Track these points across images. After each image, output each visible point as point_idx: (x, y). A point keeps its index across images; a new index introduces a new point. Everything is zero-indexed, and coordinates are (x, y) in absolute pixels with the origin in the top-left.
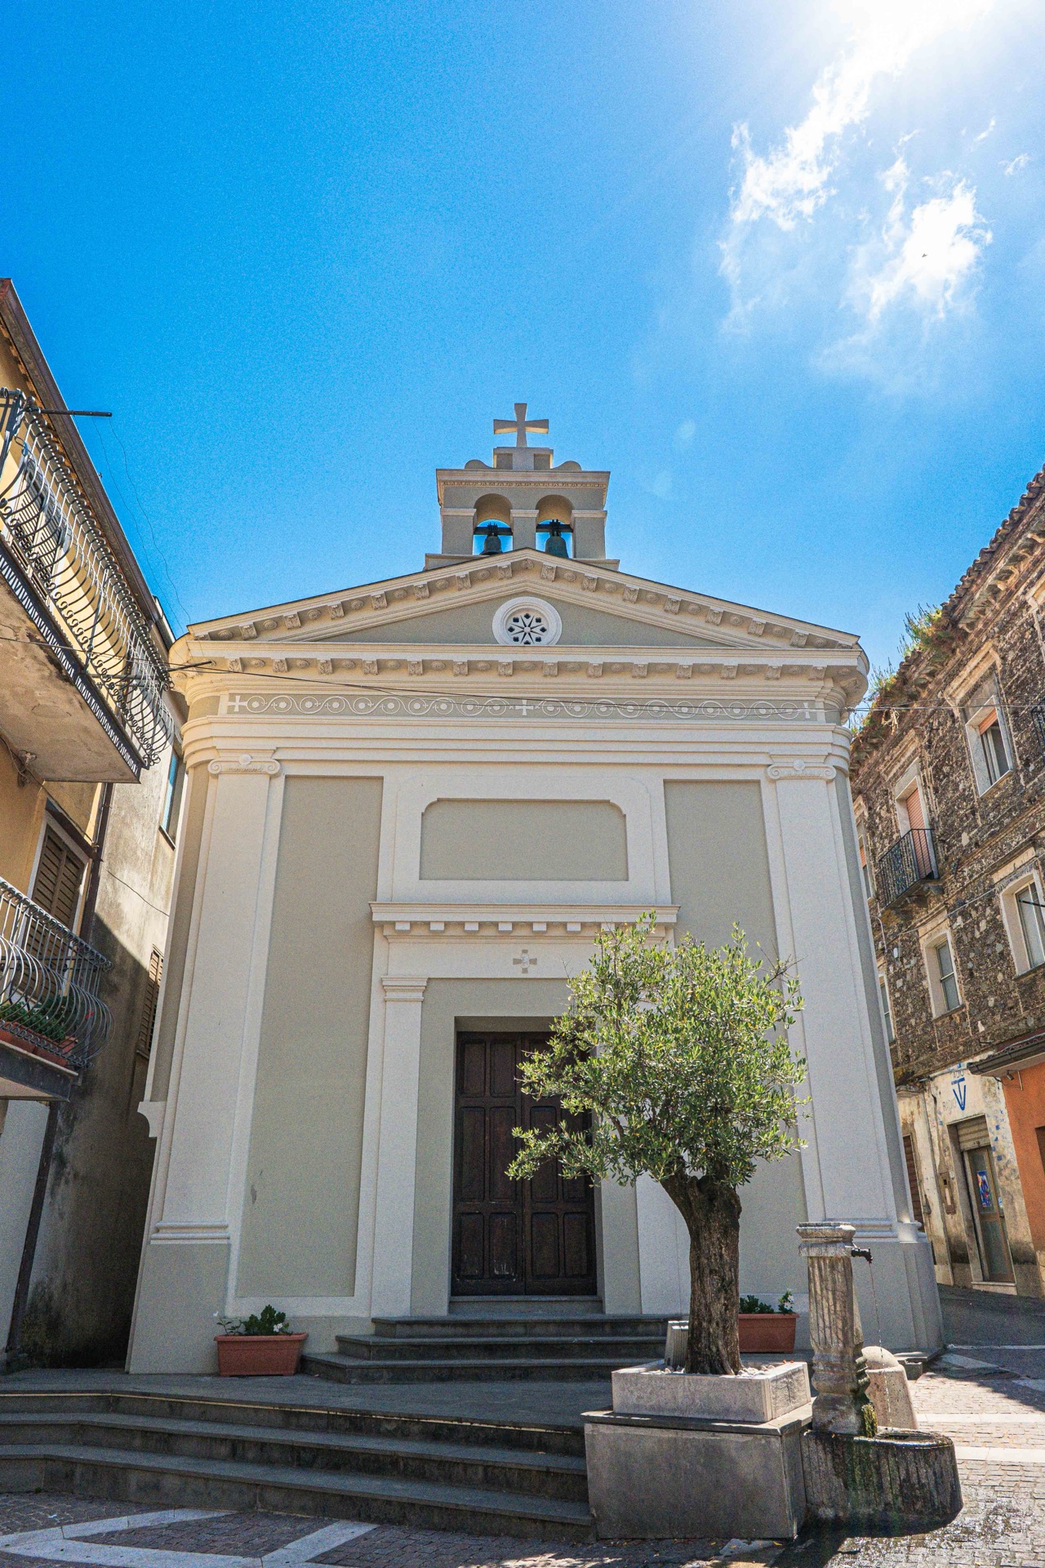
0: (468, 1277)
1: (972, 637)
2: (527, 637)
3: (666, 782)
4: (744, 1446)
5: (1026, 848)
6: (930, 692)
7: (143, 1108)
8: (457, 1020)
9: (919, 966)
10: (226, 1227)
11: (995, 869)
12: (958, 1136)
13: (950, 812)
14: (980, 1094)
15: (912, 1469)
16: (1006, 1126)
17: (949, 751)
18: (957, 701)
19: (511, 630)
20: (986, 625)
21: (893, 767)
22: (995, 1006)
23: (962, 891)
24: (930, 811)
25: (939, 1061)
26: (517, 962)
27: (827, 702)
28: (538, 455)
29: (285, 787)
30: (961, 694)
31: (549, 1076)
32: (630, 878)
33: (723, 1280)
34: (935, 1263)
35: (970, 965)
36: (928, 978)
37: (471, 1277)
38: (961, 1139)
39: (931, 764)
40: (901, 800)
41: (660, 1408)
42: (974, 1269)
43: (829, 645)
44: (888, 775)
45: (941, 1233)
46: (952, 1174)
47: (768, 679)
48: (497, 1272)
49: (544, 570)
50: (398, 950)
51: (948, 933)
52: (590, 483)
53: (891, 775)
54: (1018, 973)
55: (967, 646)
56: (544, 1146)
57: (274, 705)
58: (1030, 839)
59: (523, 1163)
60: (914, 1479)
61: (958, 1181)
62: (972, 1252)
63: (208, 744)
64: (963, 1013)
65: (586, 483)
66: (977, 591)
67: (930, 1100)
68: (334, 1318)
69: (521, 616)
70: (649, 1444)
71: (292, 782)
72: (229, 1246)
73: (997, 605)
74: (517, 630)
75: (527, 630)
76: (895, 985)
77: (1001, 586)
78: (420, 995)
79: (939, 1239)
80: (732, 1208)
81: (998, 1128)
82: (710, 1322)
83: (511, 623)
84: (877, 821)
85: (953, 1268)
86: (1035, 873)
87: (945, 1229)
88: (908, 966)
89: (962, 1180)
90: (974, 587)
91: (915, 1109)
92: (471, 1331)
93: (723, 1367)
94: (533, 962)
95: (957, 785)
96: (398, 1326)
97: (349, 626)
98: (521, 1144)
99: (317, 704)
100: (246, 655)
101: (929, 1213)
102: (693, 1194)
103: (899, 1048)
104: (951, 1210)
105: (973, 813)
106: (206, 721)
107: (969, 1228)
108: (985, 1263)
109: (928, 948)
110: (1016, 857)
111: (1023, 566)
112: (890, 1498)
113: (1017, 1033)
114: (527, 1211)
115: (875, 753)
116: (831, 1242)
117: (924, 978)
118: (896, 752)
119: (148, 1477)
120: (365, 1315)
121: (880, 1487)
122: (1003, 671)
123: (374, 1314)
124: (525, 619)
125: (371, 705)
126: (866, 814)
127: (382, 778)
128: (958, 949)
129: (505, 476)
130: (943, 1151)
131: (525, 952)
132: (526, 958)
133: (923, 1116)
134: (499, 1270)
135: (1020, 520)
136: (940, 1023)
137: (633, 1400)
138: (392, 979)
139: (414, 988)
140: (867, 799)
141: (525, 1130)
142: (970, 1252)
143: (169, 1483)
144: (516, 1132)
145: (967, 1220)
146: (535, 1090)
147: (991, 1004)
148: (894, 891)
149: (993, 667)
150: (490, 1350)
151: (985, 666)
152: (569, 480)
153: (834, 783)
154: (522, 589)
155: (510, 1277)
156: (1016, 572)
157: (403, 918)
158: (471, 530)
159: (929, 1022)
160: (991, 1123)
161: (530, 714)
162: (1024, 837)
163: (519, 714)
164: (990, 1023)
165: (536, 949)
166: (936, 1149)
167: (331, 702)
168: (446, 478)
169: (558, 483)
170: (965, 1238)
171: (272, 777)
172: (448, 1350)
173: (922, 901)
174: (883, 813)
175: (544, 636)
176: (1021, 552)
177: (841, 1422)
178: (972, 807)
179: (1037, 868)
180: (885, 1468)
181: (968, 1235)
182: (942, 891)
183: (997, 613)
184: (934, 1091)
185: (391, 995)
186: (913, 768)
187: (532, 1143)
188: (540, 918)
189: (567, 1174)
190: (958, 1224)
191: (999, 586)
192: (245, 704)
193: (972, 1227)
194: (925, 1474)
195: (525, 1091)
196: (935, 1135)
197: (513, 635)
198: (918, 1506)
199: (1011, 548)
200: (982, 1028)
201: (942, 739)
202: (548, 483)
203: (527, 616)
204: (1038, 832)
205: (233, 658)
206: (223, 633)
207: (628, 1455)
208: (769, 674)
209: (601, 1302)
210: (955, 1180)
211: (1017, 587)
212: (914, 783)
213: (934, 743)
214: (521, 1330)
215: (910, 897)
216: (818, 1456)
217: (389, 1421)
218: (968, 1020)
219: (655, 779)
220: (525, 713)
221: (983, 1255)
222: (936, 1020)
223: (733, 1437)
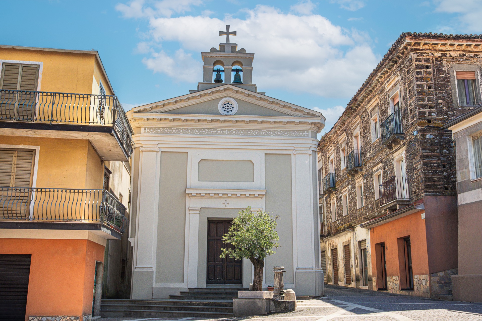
0: (210, 280)
1: (373, 92)
2: (228, 110)
3: (265, 154)
4: (259, 301)
5: (380, 163)
6: (363, 105)
7: (129, 239)
8: (208, 218)
9: (355, 192)
10: (152, 267)
11: (373, 167)
12: (361, 245)
13: (365, 145)
14: (365, 233)
15: (286, 304)
16: (370, 243)
17: (367, 126)
18: (370, 111)
19: (223, 107)
20: (377, 89)
21: (353, 125)
22: (371, 208)
23: (366, 171)
24: (361, 144)
25: (358, 222)
26: (223, 203)
27: (312, 131)
28: (233, 46)
29: (161, 155)
30: (371, 109)
31: (228, 239)
32: (254, 180)
33: (259, 276)
34: (352, 282)
35: (366, 194)
36: (357, 196)
37: (212, 280)
38: (362, 246)
39: (363, 128)
40: (355, 137)
41: (246, 297)
42: (361, 283)
43: (313, 115)
44: (352, 127)
45: (354, 273)
46: (358, 256)
47: (295, 125)
48: (218, 279)
49: (233, 90)
50: (192, 200)
51: (362, 183)
52: (248, 57)
53: (353, 128)
54: (376, 199)
55: (372, 94)
56: (227, 252)
57: (157, 131)
58: (380, 161)
59: (223, 255)
60: (286, 306)
61: (359, 258)
62: (361, 278)
63: (139, 142)
64: (364, 209)
65: (247, 57)
66: (374, 79)
67: (355, 234)
68: (179, 288)
69: (226, 103)
70: (244, 302)
71: (162, 153)
72: (153, 272)
73: (380, 85)
74: (225, 107)
75: (228, 108)
76: (349, 197)
77: (380, 80)
78: (198, 212)
79: (354, 275)
80: (262, 264)
81: (368, 243)
82: (256, 283)
83: (224, 106)
84: (349, 141)
85: (356, 283)
86: (381, 170)
87: (355, 272)
88: (353, 192)
89: (360, 258)
90: (373, 79)
91: (351, 236)
92: (212, 290)
93: (258, 290)
94: (228, 203)
95: (368, 137)
96: (195, 289)
97: (177, 107)
98: (223, 251)
99: (169, 130)
100: (149, 117)
101: (352, 267)
102: (255, 261)
103: (349, 217)
104: (357, 266)
105: (370, 148)
106: (138, 136)
107: (361, 271)
108: (364, 281)
109: (358, 187)
110: (378, 165)
111: (386, 76)
112: (282, 309)
113: (374, 217)
114: (225, 264)
115: (349, 119)
116: (279, 269)
117: (356, 196)
118: (354, 121)
119: (148, 313)
120: (186, 287)
121: (281, 307)
122: (380, 106)
123: (188, 287)
124: (227, 104)
125: (184, 131)
126: (346, 138)
127: (187, 152)
128: (364, 189)
129: (222, 54)
130: (356, 249)
131: (226, 201)
132: (226, 203)
133: (353, 238)
134: (218, 278)
135: (383, 64)
136: (359, 211)
137: (242, 296)
138: (191, 208)
139: (196, 210)
140: (347, 133)
141: (223, 249)
142: (360, 278)
143: (152, 314)
144: (222, 249)
145: (361, 269)
146: (225, 242)
147: (370, 207)
148: (349, 168)
149: (378, 103)
150: (216, 294)
151: (376, 103)
152: (242, 56)
153: (311, 155)
154: (226, 95)
155: (221, 280)
156: (383, 77)
157: (194, 192)
158: (212, 71)
159: (356, 210)
160: (367, 241)
161: (229, 134)
162: (380, 159)
163: (225, 134)
164: (369, 213)
165: (229, 200)
166: (355, 248)
167: (173, 130)
168: (205, 55)
169: (238, 57)
170: (359, 274)
171: (157, 152)
172: (207, 294)
173: (357, 172)
174: (350, 139)
175: (233, 109)
176: (384, 72)
177: (277, 299)
178: (370, 146)
179: (382, 169)
180: (282, 305)
181: (360, 273)
182: (362, 170)
183: (380, 87)
184: (356, 231)
185: (191, 212)
186: (358, 127)
187: (225, 251)
188: (230, 193)
189: (231, 257)
190: (358, 270)
191: (379, 80)
192: (148, 130)
193: (362, 271)
194: (288, 305)
195: (223, 242)
196: (355, 244)
197: (224, 109)
198: (287, 310)
199: (381, 71)
200: (367, 214)
201: (365, 121)
202: (236, 57)
203: (228, 103)
204: (383, 159)
205: (145, 118)
206: (142, 110)
207: (240, 304)
208: (296, 124)
209: (243, 285)
210: (358, 258)
211: (384, 81)
212: (358, 133)
213: (364, 121)
214: (223, 290)
215: (353, 171)
216: (272, 303)
217: (196, 303)
218: (365, 211)
219: (262, 154)
220: (227, 134)
221: (364, 279)
222: (358, 210)
223: (257, 300)
